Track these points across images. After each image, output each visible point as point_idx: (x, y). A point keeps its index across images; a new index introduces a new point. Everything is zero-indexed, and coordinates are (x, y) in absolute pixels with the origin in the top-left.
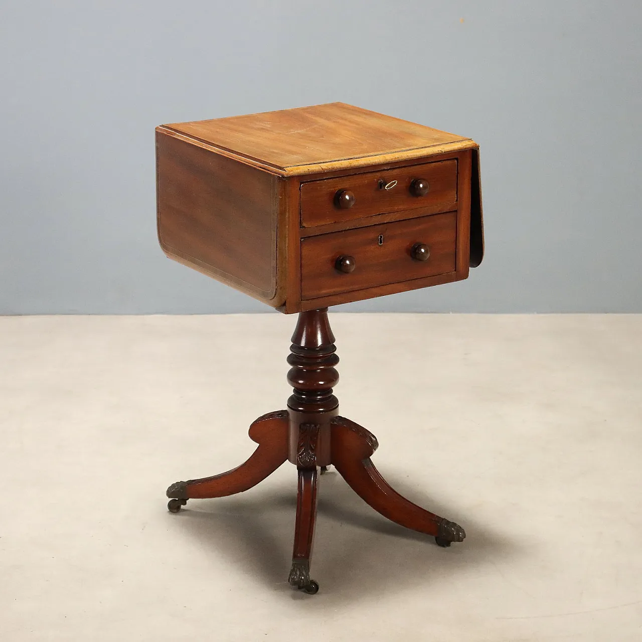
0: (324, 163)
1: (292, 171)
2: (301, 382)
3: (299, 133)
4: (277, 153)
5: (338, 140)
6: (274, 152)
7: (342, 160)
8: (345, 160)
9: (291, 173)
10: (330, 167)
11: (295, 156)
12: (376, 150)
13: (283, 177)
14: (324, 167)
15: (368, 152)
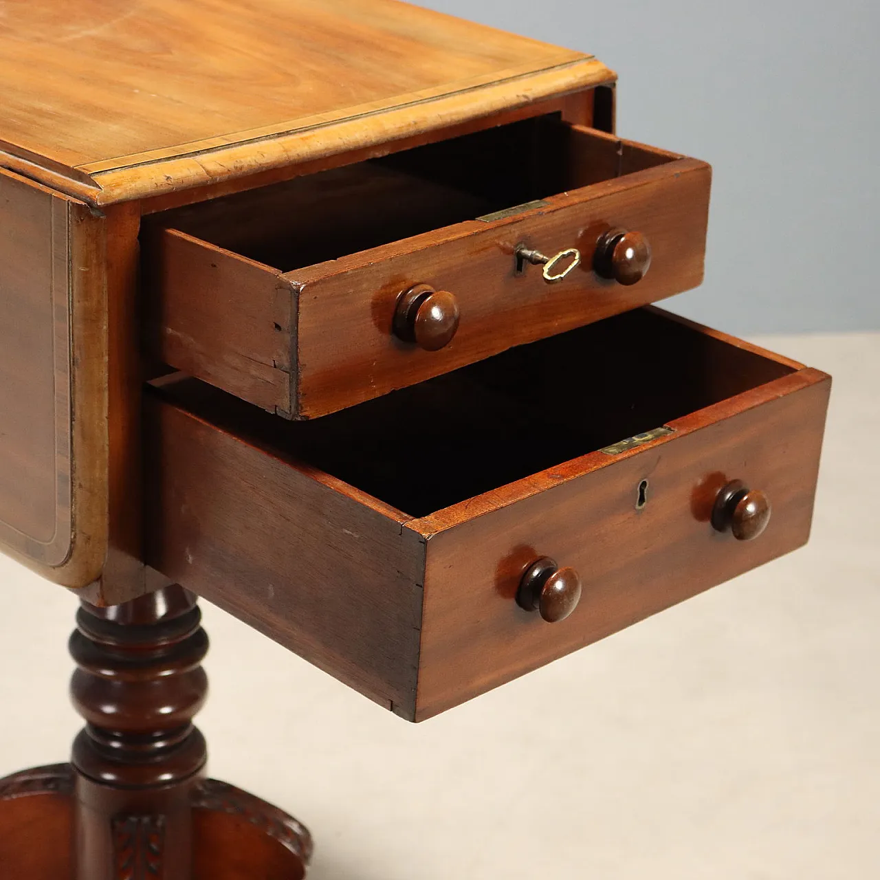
0: (208, 150)
1: (118, 185)
2: (109, 709)
3: (92, 38)
4: (49, 115)
5: (216, 63)
6: (41, 113)
7: (259, 139)
8: (268, 137)
9: (118, 194)
10: (230, 165)
11: (114, 128)
12: (344, 99)
13: (91, 204)
14: (212, 167)
15: (325, 108)
